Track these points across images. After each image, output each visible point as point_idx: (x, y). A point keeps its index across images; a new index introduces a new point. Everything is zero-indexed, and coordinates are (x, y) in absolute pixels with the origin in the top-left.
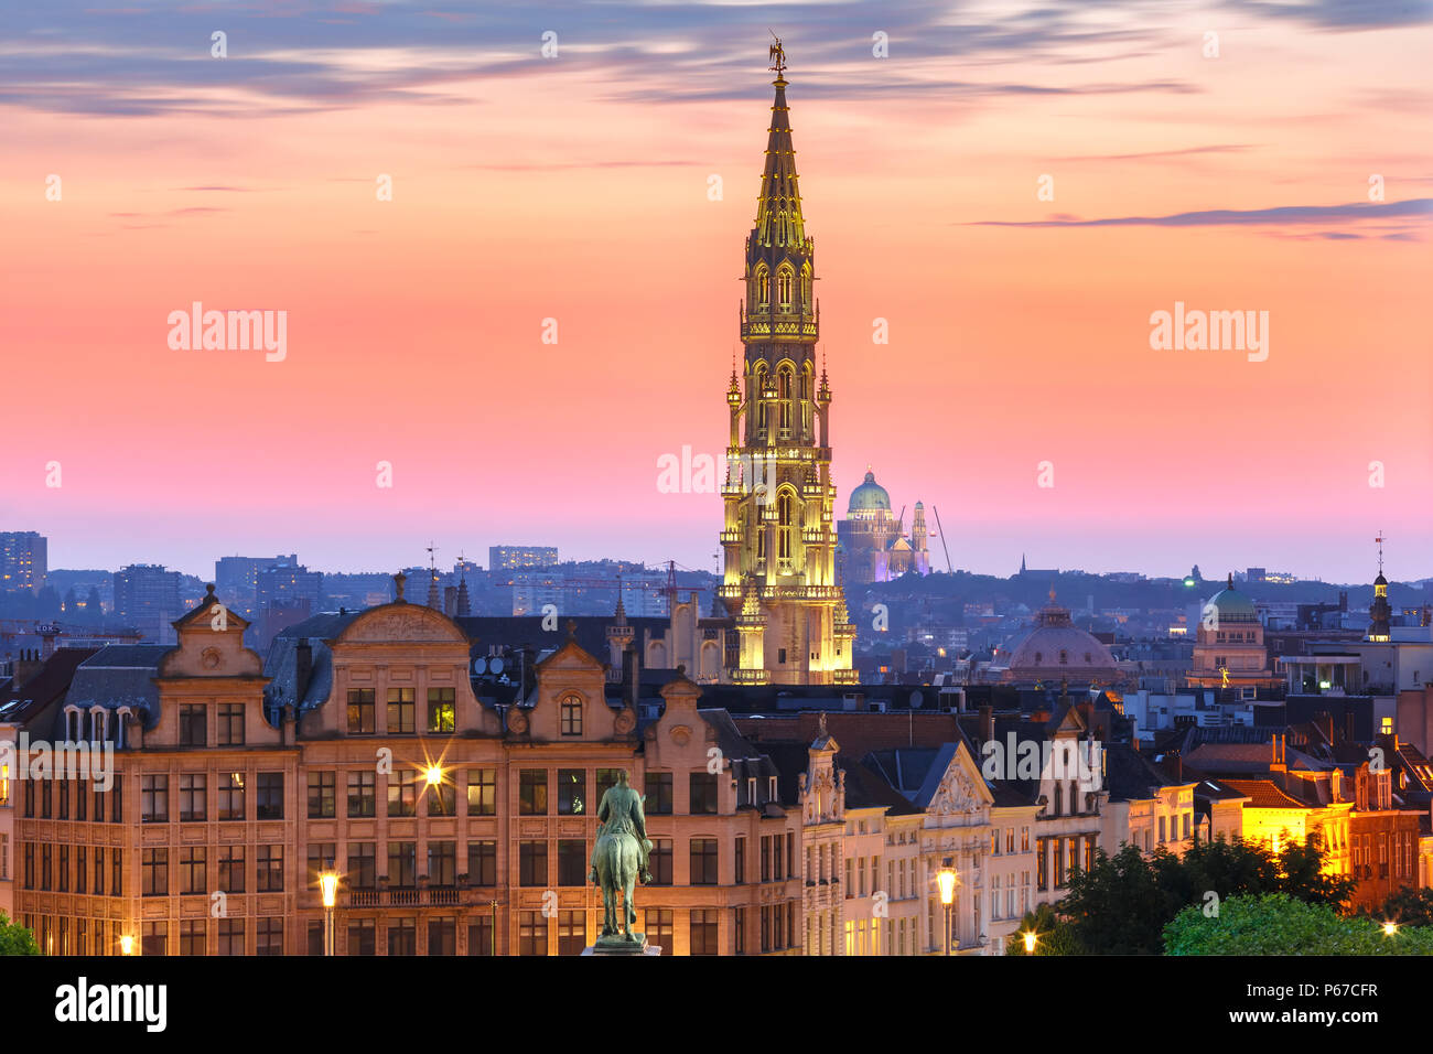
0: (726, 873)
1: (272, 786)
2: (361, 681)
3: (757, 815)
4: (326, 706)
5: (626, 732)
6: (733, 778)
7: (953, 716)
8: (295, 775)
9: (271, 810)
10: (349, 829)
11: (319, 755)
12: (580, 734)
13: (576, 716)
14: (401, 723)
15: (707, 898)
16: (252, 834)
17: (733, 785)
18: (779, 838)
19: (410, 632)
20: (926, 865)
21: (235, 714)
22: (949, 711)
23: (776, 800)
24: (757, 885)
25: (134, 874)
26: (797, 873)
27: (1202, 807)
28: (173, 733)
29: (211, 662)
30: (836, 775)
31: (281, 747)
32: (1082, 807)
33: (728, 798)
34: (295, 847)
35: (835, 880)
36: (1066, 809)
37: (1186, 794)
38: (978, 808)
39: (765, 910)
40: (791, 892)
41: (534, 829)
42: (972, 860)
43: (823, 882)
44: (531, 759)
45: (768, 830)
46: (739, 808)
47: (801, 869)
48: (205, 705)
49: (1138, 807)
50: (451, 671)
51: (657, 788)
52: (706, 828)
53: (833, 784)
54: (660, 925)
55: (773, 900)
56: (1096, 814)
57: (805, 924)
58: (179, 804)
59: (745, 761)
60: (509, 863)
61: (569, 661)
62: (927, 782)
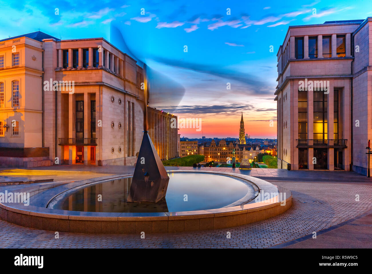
0: (239, 154)
1: (216, 149)
2: (221, 144)
4: (219, 145)
5: (234, 147)
9: (216, 150)
10: (220, 151)
11: (219, 148)
12: (232, 147)
14: (223, 146)
15: (238, 155)
16: (215, 151)
19: (223, 141)
20: (250, 154)
21: (214, 145)
23: (242, 150)
24: (241, 154)
25: (209, 153)
27: (265, 151)
29: (213, 143)
31: (217, 147)
34: (217, 152)
36: (257, 151)
37: (264, 150)
38: (253, 151)
41: (229, 151)
42: (252, 153)
44: (229, 148)
45: (241, 152)
46: (240, 150)
49: (261, 151)
50: (225, 143)
51: (236, 149)
52: (238, 151)
53: (245, 149)
56: (259, 151)
58: (212, 150)
59: (240, 148)
60: (228, 153)
61: (231, 143)
62: (250, 149)
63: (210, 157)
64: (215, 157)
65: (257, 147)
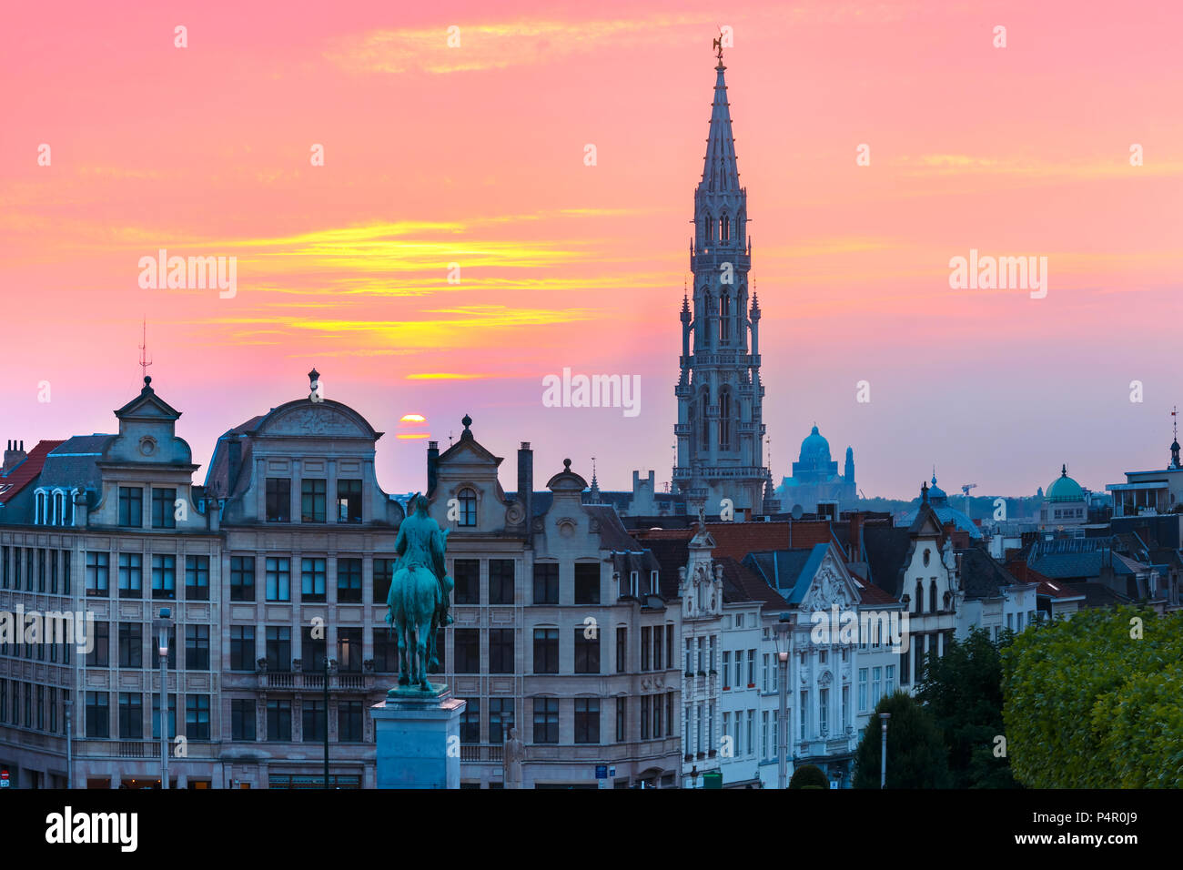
0: (608, 662)
2: (277, 472)
3: (638, 607)
4: (247, 495)
5: (516, 523)
6: (615, 569)
7: (828, 522)
8: (219, 558)
9: (198, 593)
10: (267, 612)
11: (241, 542)
12: (475, 526)
13: (471, 508)
14: (313, 513)
15: (591, 686)
16: (181, 613)
17: (615, 577)
18: (659, 629)
19: (322, 425)
20: (799, 659)
21: (166, 499)
22: (824, 518)
23: (657, 592)
24: (637, 674)
26: (676, 665)
28: (113, 513)
29: (147, 449)
30: (714, 571)
31: (206, 532)
32: (940, 606)
33: (610, 589)
34: (219, 627)
35: (713, 672)
36: (926, 608)
38: (847, 605)
39: (645, 699)
40: (671, 682)
42: (840, 656)
43: (701, 673)
45: (650, 621)
46: (622, 599)
47: (679, 662)
48: (141, 489)
49: (989, 606)
50: (358, 464)
53: (711, 578)
55: (653, 691)
56: (953, 613)
57: (684, 714)
59: (628, 554)
61: (466, 456)
62: (800, 581)
65: (921, 547)
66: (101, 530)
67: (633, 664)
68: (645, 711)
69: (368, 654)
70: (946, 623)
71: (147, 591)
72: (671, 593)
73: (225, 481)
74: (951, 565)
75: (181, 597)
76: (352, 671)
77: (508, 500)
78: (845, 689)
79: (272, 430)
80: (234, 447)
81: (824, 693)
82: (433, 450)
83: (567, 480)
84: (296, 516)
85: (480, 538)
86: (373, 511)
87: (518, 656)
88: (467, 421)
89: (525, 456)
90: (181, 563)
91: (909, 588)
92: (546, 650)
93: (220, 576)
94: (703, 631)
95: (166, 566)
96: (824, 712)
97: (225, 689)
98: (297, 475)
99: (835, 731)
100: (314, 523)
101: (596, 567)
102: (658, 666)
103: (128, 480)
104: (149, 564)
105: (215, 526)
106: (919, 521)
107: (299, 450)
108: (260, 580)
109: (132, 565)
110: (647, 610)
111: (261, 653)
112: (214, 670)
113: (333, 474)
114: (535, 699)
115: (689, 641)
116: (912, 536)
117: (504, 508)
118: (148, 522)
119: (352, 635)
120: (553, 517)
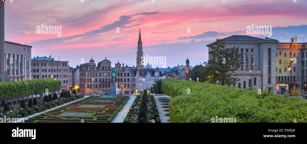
0: (130, 81)
1: (96, 73)
2: (103, 66)
8: (98, 73)
10: (102, 77)
11: (100, 72)
13: (119, 68)
15: (129, 83)
18: (134, 78)
19: (106, 62)
20: (146, 81)
22: (148, 69)
25: (87, 81)
28: (89, 69)
29: (92, 64)
31: (97, 71)
32: (158, 77)
33: (130, 75)
34: (98, 79)
35: (139, 82)
36: (156, 77)
37: (165, 77)
38: (150, 77)
39: (133, 84)
40: (135, 83)
45: (133, 78)
47: (136, 81)
48: (92, 67)
49: (162, 77)
50: (110, 65)
51: (125, 74)
52: (129, 77)
53: (139, 74)
54: (125, 85)
57: (136, 85)
59: (132, 72)
61: (118, 64)
62: (146, 75)
63: (88, 87)
64: (95, 86)
65: (156, 72)
66: (88, 71)
67: (132, 81)
68: (133, 85)
69: (111, 80)
70: (158, 78)
71: (92, 76)
72: (135, 75)
73: (99, 67)
74: (159, 74)
75: (95, 76)
76: (109, 82)
77: (122, 68)
78: (150, 84)
79: (102, 62)
80: (99, 64)
81: (148, 84)
82: (116, 64)
83: (127, 66)
84: (104, 69)
85: (120, 71)
86: (111, 69)
87: (123, 80)
88: (118, 61)
89: (123, 64)
90: (95, 74)
91: (155, 75)
92: (125, 80)
93: (98, 75)
94: (138, 79)
95: (94, 74)
96: (148, 85)
97: (99, 84)
98: (105, 66)
99: (149, 87)
100: (106, 70)
101: (129, 73)
102: (134, 81)
103: (90, 67)
104: (92, 74)
105: (98, 70)
106: (156, 70)
107: (105, 64)
108: (102, 75)
109: (91, 74)
110: (133, 77)
111: (102, 81)
112: (98, 82)
113: (107, 66)
114: (124, 84)
115: (137, 79)
116: (155, 71)
117: (121, 69)
118: (92, 70)
119: (109, 79)
120: (126, 69)
